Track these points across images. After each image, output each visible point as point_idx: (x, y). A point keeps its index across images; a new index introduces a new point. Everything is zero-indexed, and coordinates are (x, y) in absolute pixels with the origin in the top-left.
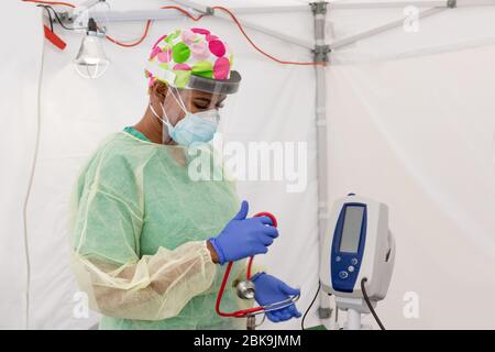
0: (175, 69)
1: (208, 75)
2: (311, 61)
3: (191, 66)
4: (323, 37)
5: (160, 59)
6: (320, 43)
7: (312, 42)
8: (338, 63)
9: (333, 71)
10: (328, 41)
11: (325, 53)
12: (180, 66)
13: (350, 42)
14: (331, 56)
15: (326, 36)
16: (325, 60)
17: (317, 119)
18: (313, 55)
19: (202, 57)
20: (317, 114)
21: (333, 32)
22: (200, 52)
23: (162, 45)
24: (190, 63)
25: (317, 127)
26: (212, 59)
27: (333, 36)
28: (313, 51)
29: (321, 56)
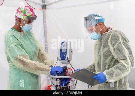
0: (23, 15)
1: (30, 17)
2: (42, 8)
3: (27, 15)
4: (44, 2)
5: (19, 13)
6: (44, 4)
7: (42, 4)
8: (49, 9)
9: (47, 11)
10: (46, 3)
11: (45, 6)
12: (24, 15)
13: (52, 4)
14: (47, 7)
15: (45, 2)
16: (45, 8)
17: (44, 23)
18: (42, 7)
19: (29, 13)
20: (44, 22)
21: (47, 1)
22: (28, 12)
23: (19, 10)
24: (27, 14)
25: (44, 25)
26: (31, 13)
27: (47, 2)
28: (42, 6)
29: (44, 7)
